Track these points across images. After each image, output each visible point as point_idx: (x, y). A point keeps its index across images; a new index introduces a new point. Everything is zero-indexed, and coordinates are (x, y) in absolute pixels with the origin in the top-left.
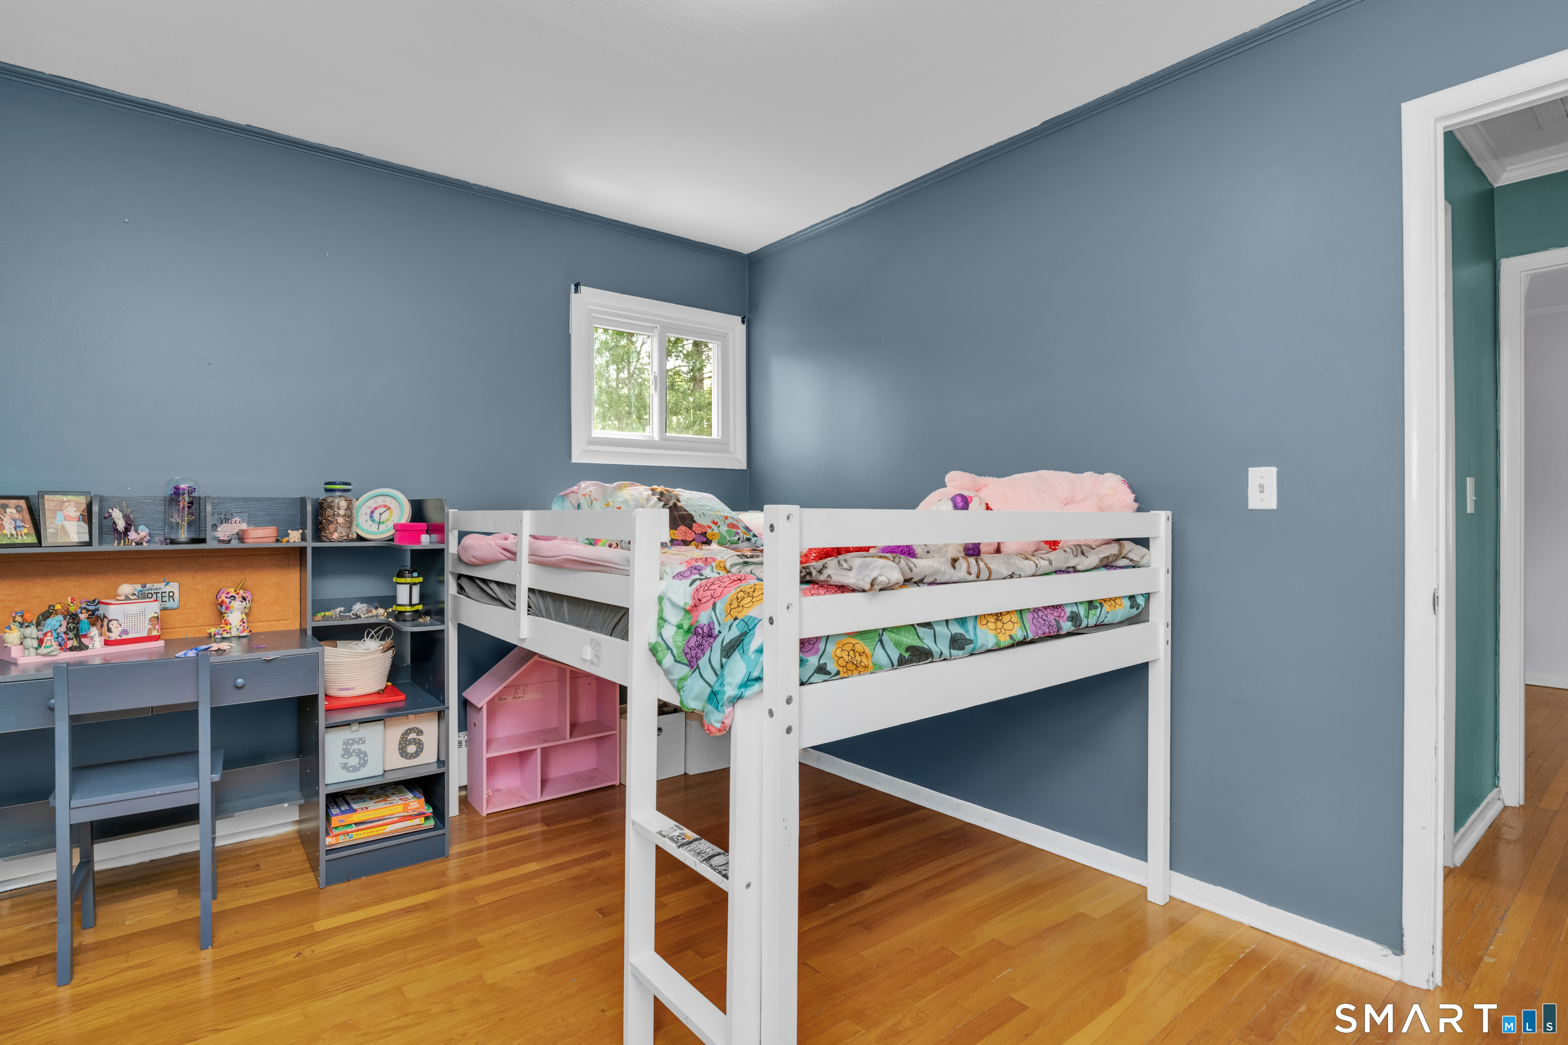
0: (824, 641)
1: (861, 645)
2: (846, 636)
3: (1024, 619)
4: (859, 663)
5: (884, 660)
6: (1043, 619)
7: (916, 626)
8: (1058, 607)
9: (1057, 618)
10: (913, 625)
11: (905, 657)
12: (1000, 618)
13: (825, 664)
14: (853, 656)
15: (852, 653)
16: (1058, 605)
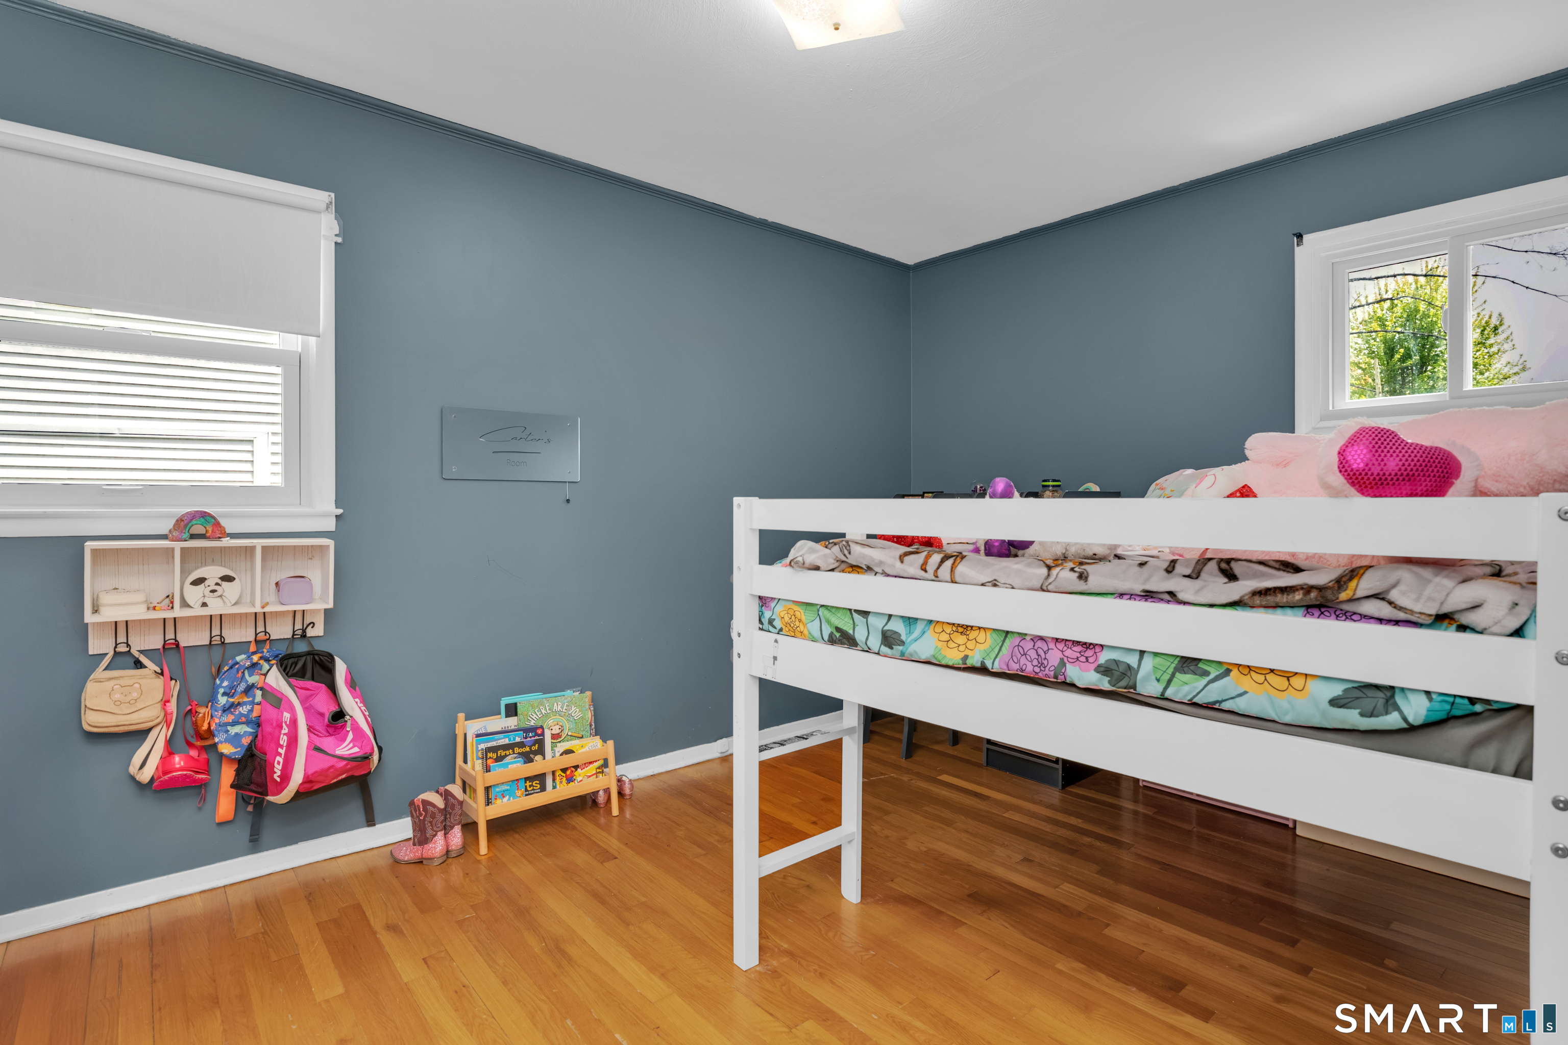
0: (776, 601)
1: (801, 613)
2: (791, 603)
3: (1005, 644)
4: (795, 627)
5: (816, 634)
6: (1037, 652)
7: (853, 611)
8: (1092, 646)
9: (1065, 659)
10: (850, 610)
11: (836, 636)
12: (968, 633)
13: (774, 619)
14: (794, 620)
15: (793, 617)
16: (1091, 644)
